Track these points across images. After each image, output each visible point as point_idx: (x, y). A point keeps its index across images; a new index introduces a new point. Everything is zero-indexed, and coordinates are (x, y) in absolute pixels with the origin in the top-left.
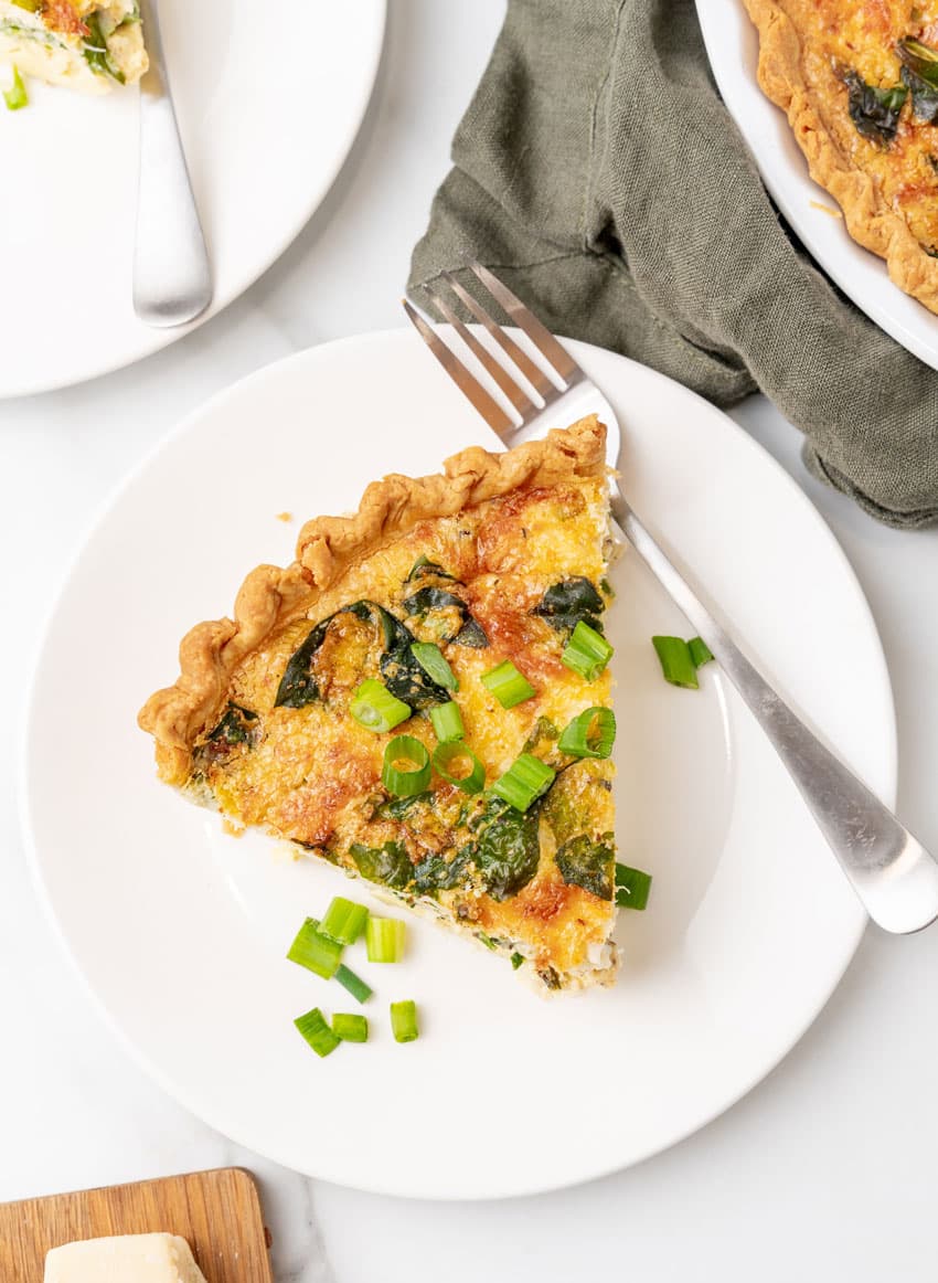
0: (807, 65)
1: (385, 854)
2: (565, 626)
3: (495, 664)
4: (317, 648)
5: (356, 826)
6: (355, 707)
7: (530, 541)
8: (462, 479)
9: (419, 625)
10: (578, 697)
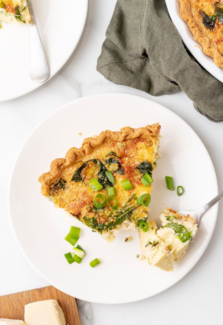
0: (192, 11)
1: (92, 220)
2: (143, 173)
3: (125, 179)
4: (83, 168)
5: (86, 212)
6: (90, 184)
7: (138, 151)
8: (124, 134)
9: (108, 167)
10: (143, 190)
